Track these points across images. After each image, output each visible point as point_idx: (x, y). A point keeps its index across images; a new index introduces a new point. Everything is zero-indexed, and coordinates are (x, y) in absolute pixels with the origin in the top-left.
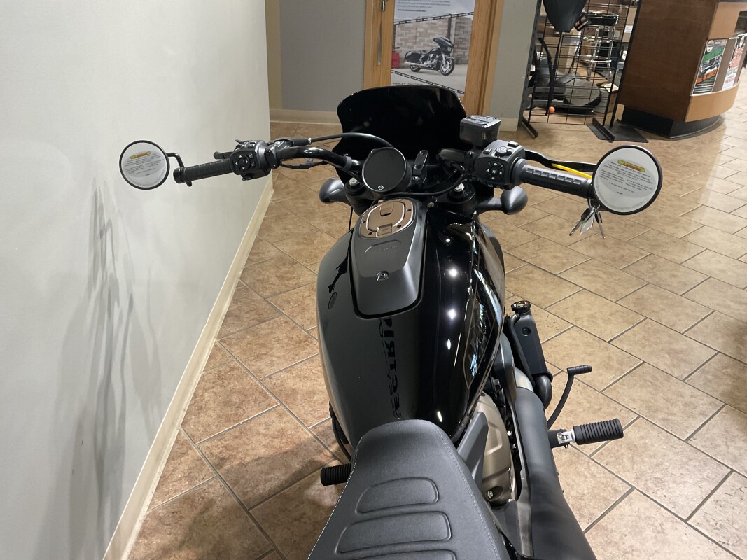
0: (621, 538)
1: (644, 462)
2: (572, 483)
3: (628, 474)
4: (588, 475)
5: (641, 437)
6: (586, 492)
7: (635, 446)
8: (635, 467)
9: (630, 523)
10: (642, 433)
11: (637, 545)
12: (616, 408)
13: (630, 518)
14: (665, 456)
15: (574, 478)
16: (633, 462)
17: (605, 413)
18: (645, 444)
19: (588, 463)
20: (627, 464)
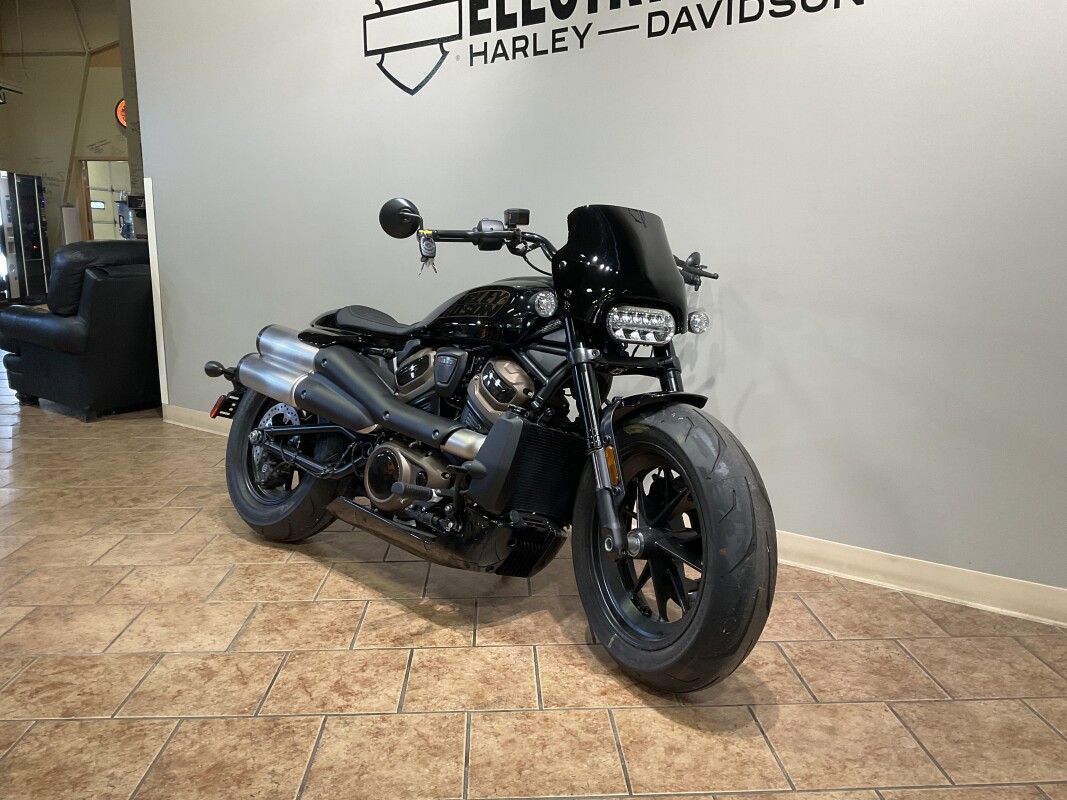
0: (377, 671)
1: (411, 743)
2: (458, 682)
3: (417, 721)
4: (452, 696)
5: (437, 771)
6: (439, 683)
7: (435, 755)
8: (415, 733)
9: (378, 684)
10: (441, 776)
11: (359, 674)
12: (504, 788)
13: (381, 688)
14: (392, 767)
15: (462, 686)
16: (421, 736)
17: (509, 773)
18: (426, 766)
19: (464, 706)
20: (425, 730)
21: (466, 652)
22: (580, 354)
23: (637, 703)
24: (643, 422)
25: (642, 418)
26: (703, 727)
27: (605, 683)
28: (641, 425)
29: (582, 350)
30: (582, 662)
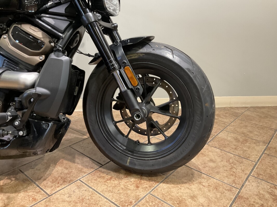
21: (49, 201)
22: (90, 16)
23: (154, 184)
24: (138, 52)
25: (138, 50)
26: (185, 181)
27: (131, 182)
28: (137, 53)
29: (90, 14)
30: (109, 177)
